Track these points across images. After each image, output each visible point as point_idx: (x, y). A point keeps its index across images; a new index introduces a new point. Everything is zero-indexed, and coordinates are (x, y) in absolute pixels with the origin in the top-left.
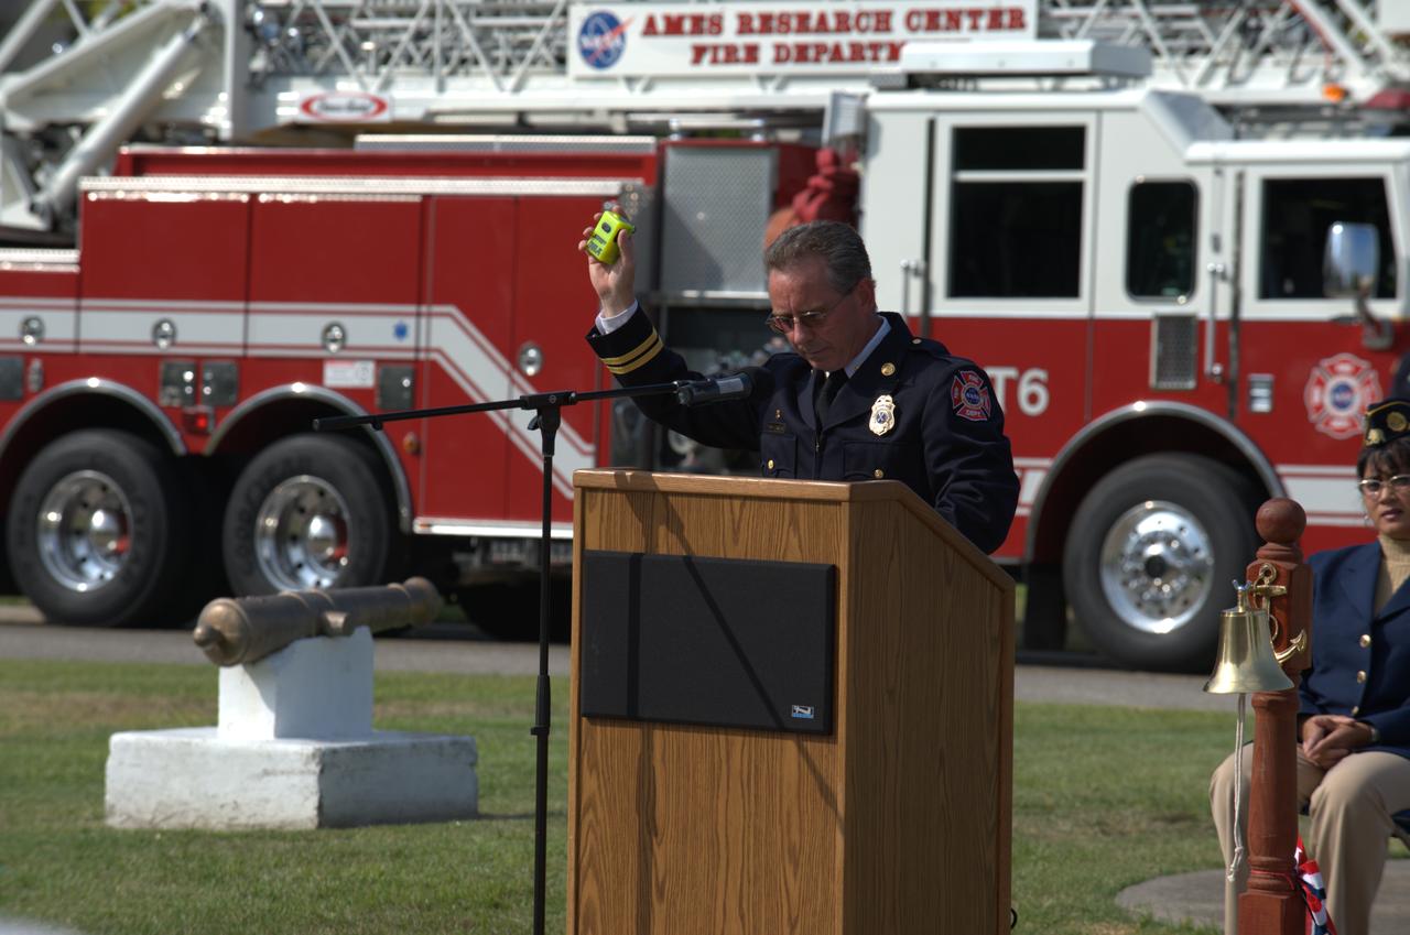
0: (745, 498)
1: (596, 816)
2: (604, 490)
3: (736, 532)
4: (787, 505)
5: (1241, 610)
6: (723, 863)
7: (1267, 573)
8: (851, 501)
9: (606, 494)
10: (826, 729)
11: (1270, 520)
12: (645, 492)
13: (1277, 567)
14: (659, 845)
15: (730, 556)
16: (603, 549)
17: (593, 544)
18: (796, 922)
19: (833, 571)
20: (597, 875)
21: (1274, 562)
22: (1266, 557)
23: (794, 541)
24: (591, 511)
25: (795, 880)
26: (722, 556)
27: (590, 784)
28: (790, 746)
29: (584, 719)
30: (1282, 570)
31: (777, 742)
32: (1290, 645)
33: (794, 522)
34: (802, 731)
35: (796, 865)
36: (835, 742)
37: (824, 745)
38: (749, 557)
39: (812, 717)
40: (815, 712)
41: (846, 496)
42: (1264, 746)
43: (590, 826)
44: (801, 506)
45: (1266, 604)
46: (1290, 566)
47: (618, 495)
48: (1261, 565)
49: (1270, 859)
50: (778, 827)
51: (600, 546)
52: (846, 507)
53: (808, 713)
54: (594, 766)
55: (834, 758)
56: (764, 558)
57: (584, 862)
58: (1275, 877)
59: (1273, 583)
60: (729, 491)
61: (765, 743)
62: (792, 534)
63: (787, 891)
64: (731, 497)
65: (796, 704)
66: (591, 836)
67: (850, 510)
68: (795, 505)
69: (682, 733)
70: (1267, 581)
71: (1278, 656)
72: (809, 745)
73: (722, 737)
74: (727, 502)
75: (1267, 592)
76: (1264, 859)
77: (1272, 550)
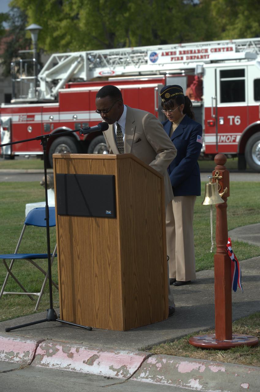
0: (92, 159)
1: (63, 239)
2: (60, 158)
3: (91, 168)
4: (102, 160)
5: (210, 183)
6: (92, 250)
7: (217, 173)
8: (117, 159)
9: (60, 159)
10: (114, 216)
11: (217, 160)
12: (69, 159)
13: (219, 171)
14: (77, 245)
15: (90, 174)
16: (61, 173)
17: (58, 172)
18: (110, 263)
19: (114, 176)
20: (64, 253)
21: (219, 170)
22: (217, 169)
23: (104, 170)
24: (57, 164)
25: (109, 253)
26: (88, 174)
27: (61, 231)
28: (106, 220)
29: (59, 215)
30: (221, 172)
31: (103, 219)
32: (223, 191)
33: (104, 165)
34: (108, 217)
35: (109, 250)
36: (117, 219)
37: (114, 219)
38: (94, 174)
39: (111, 213)
40: (111, 212)
41: (116, 158)
42: (218, 217)
43: (62, 241)
44: (106, 160)
45: (217, 181)
46: (223, 171)
47: (63, 159)
48: (215, 171)
49: (221, 245)
50: (105, 241)
51: (60, 172)
52: (116, 160)
53: (110, 212)
54: (61, 227)
55: (116, 223)
56: (98, 174)
57: (61, 250)
58: (223, 250)
59: (219, 175)
60: (89, 158)
61: (100, 220)
62: (104, 168)
63: (108, 256)
64: (89, 159)
65: (107, 210)
66: (62, 244)
67: (117, 161)
68: (104, 160)
69: (81, 218)
70: (217, 175)
71: (220, 194)
72: (111, 220)
73: (90, 218)
74: (88, 160)
75: (217, 178)
76: (219, 245)
77: (218, 167)
